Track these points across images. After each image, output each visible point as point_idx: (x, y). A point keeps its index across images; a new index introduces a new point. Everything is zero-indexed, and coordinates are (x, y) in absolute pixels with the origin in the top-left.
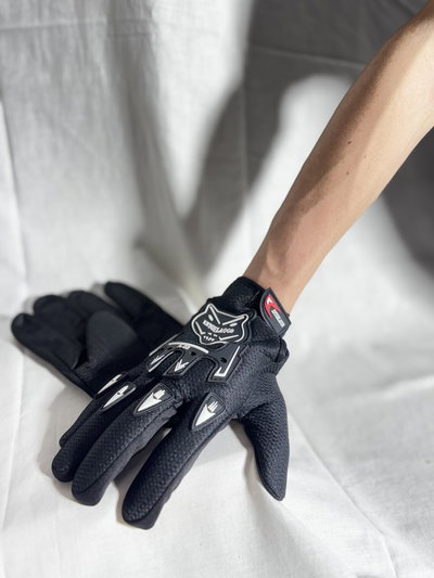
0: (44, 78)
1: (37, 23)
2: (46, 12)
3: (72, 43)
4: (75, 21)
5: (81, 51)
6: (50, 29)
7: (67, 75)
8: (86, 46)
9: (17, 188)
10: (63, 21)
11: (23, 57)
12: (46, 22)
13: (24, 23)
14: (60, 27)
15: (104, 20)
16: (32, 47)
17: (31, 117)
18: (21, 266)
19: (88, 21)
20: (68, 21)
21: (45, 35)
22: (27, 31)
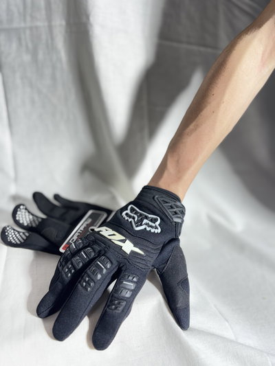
0: (27, 58)
1: (22, 25)
2: (28, 18)
3: (44, 37)
4: (46, 24)
5: (50, 41)
6: (31, 28)
7: (41, 56)
8: (52, 39)
9: (10, 125)
10: (39, 24)
11: (14, 45)
12: (28, 24)
13: (15, 25)
14: (37, 28)
15: (64, 23)
16: (19, 39)
17: (18, 81)
18: (12, 173)
19: (53, 23)
20: (41, 24)
21: (28, 32)
22: (17, 30)
